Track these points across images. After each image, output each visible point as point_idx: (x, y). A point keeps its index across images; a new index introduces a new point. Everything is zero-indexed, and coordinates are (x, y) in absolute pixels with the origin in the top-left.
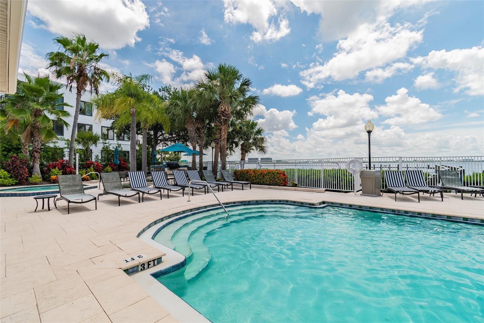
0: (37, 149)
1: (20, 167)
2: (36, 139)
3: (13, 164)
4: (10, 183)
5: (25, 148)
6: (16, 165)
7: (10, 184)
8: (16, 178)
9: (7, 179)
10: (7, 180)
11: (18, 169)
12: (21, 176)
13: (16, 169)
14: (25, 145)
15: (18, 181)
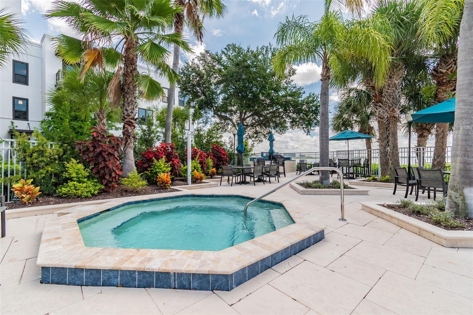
0: (132, 119)
1: (110, 154)
2: (130, 99)
3: (94, 147)
4: (90, 191)
5: (103, 122)
6: (101, 149)
7: (90, 195)
8: (101, 179)
9: (84, 182)
10: (85, 185)
11: (105, 160)
12: (110, 175)
13: (100, 159)
14: (102, 118)
15: (103, 187)
